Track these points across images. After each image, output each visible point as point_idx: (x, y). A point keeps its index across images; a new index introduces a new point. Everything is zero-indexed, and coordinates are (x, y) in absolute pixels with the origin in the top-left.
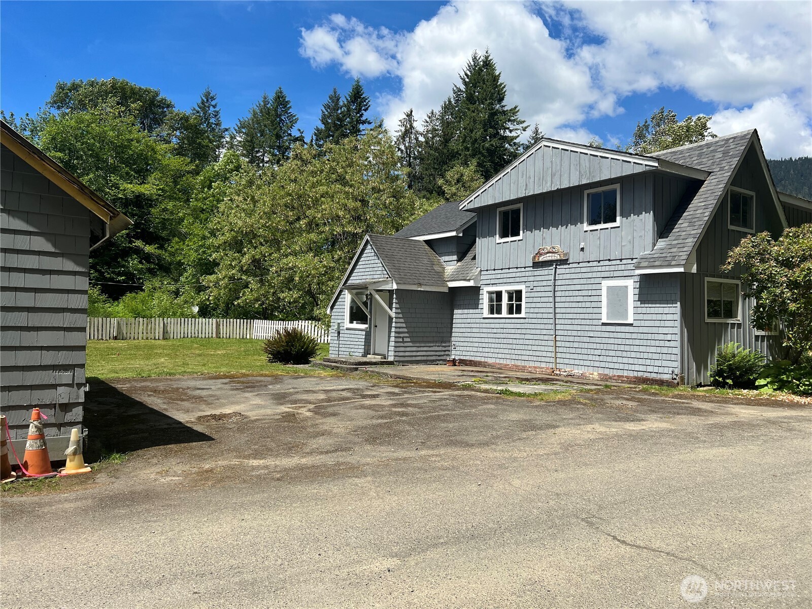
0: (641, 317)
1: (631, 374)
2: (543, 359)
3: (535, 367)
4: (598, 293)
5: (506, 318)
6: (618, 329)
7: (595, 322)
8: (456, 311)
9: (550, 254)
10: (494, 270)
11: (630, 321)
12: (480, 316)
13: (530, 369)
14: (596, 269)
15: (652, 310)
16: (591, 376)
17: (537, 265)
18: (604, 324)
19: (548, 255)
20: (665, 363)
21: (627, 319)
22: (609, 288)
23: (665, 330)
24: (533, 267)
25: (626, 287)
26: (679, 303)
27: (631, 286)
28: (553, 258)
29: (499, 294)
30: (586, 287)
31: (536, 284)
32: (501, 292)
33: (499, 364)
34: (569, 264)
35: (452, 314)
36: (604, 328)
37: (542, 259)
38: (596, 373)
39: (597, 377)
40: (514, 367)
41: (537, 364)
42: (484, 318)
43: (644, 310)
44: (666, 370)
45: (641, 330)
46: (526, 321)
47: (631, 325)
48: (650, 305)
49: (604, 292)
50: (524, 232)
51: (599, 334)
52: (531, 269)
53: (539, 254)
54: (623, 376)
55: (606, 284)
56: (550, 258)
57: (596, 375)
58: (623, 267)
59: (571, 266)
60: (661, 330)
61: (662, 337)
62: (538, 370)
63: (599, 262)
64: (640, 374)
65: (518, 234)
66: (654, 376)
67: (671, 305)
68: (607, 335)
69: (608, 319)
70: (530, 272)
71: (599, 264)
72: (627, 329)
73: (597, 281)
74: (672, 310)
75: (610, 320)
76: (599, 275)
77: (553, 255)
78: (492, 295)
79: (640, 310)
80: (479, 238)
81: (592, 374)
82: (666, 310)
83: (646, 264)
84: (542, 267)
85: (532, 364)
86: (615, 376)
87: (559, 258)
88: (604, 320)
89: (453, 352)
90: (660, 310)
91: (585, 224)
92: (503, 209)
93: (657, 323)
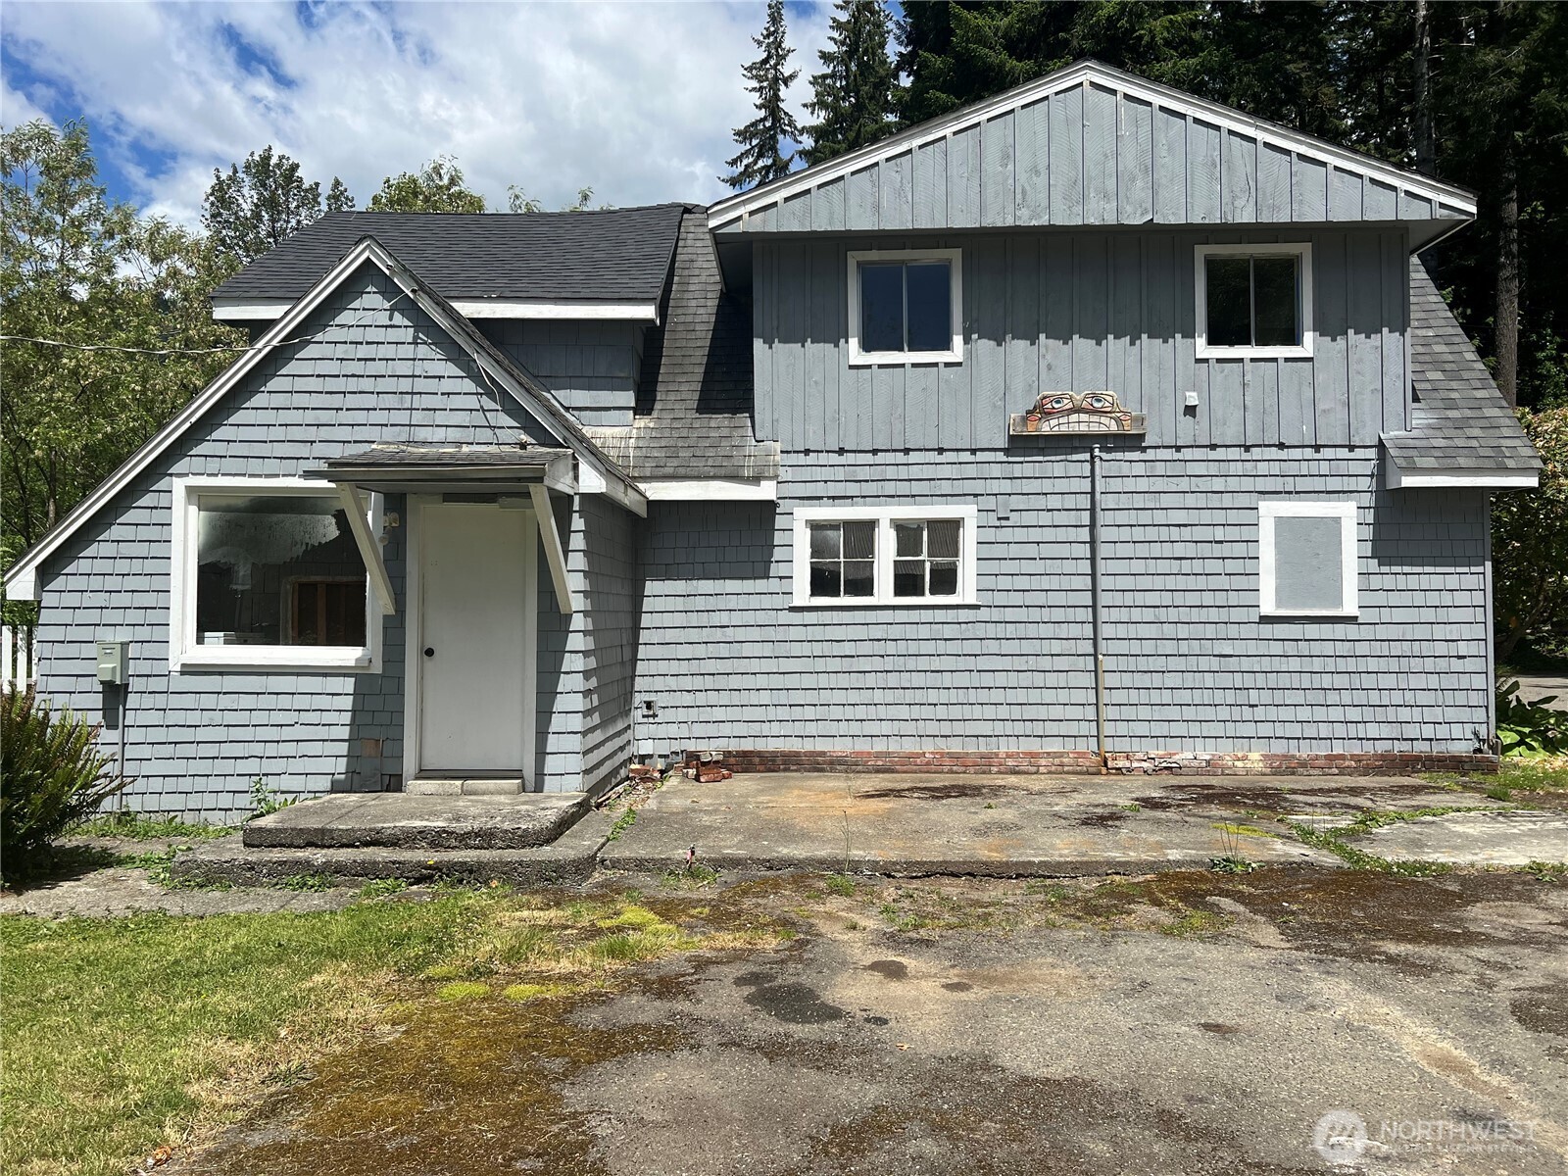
0: (1380, 598)
1: (1356, 749)
2: (1052, 728)
3: (1033, 755)
4: (1246, 533)
5: (894, 608)
6: (1312, 631)
7: (1237, 615)
8: (651, 587)
9: (1084, 417)
10: (841, 451)
11: (1350, 608)
12: (778, 601)
13: (1010, 762)
14: (1234, 468)
15: (1413, 582)
16: (1239, 764)
17: (1021, 445)
18: (1265, 620)
19: (1074, 417)
20: (1451, 714)
21: (1340, 603)
22: (1281, 522)
23: (1452, 632)
24: (1007, 451)
25: (1337, 520)
26: (1489, 564)
27: (1350, 518)
28: (1095, 429)
29: (862, 534)
30: (1206, 517)
31: (1016, 502)
32: (872, 524)
33: (878, 755)
34: (1144, 450)
35: (638, 597)
36: (1267, 630)
37: (1048, 427)
38: (1255, 756)
39: (1259, 766)
40: (947, 761)
41: (1034, 746)
42: (793, 609)
43: (1389, 582)
44: (1457, 731)
45: (1382, 632)
46: (983, 614)
47: (1352, 620)
48: (1407, 569)
49: (1267, 534)
50: (967, 340)
51: (1252, 648)
52: (1001, 456)
53: (1041, 411)
54: (1342, 757)
55: (1271, 510)
56: (1083, 428)
57: (1255, 759)
58: (1324, 468)
59: (1150, 454)
60: (1439, 632)
61: (1441, 649)
62: (1043, 762)
63: (1247, 448)
64: (1381, 747)
65: (945, 345)
66: (1421, 748)
67: (1465, 569)
68: (1276, 648)
69: (1279, 604)
70: (997, 466)
71: (1246, 456)
72: (1339, 631)
73: (1243, 500)
74: (1472, 581)
75: (1286, 607)
76: (1247, 484)
77: (1095, 418)
78: (831, 533)
79: (1376, 582)
80: (769, 342)
81: (1245, 758)
82: (1452, 582)
83: (1430, 462)
84: (1042, 452)
85: (1013, 746)
86: (1317, 757)
87: (1114, 427)
88: (1268, 608)
89: (641, 731)
90: (1437, 582)
91: (1201, 341)
92: (874, 255)
93: (1428, 615)
